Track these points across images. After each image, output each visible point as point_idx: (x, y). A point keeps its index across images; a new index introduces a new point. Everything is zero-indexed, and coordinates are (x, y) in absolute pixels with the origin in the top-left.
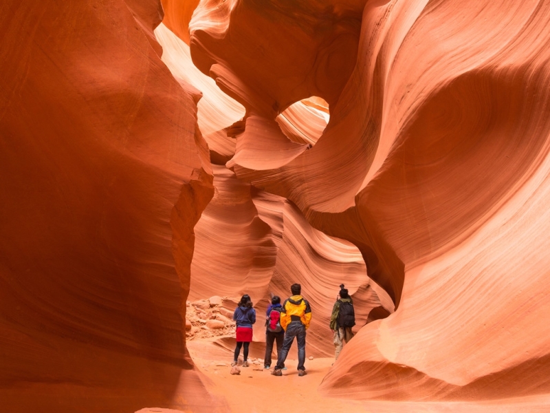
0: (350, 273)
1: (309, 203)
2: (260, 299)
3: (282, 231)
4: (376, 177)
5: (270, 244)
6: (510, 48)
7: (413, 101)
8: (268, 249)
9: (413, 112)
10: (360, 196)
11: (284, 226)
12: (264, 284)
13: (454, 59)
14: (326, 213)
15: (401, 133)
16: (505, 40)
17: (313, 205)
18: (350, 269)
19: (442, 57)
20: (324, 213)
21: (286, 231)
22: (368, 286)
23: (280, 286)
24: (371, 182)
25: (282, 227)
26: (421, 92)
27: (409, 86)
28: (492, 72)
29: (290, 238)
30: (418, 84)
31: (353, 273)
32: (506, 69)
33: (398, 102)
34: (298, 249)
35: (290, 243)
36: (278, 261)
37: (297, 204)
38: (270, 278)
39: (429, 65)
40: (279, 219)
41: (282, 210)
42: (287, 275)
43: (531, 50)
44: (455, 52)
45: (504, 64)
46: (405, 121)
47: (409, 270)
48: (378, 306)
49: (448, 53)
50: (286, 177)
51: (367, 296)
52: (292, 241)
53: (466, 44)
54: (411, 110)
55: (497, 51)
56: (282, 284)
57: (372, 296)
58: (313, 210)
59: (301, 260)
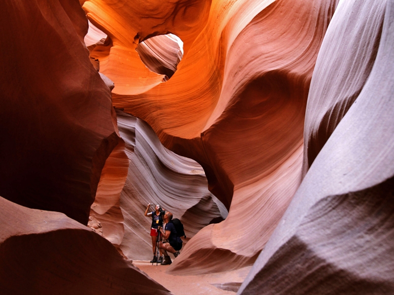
0: (194, 185)
1: (163, 127)
2: (112, 205)
3: (134, 145)
4: (216, 123)
5: (124, 156)
6: (296, 63)
7: (242, 78)
8: (122, 160)
9: (242, 85)
10: (205, 134)
11: (136, 140)
12: (116, 193)
13: (267, 59)
14: (177, 137)
15: (234, 97)
16: (294, 57)
17: (166, 129)
18: (194, 181)
19: (260, 55)
20: (174, 137)
21: (138, 145)
22: (210, 198)
23: (130, 195)
24: (212, 126)
25: (134, 141)
26: (247, 74)
27: (240, 67)
28: (287, 73)
29: (141, 151)
30: (246, 68)
31: (197, 185)
32: (294, 74)
33: (233, 75)
34: (147, 161)
35: (140, 155)
36: (130, 172)
37: (151, 126)
38: (122, 187)
39: (253, 59)
40: (131, 133)
41: (135, 125)
42: (137, 185)
43: (306, 68)
44: (268, 55)
45: (294, 71)
46: (237, 90)
47: (237, 189)
48: (218, 216)
49: (263, 54)
50: (143, 103)
51: (208, 207)
52: (142, 154)
53: (274, 51)
54: (240, 84)
55: (290, 62)
56: (132, 193)
57: (212, 208)
58: (165, 133)
59: (149, 172)
